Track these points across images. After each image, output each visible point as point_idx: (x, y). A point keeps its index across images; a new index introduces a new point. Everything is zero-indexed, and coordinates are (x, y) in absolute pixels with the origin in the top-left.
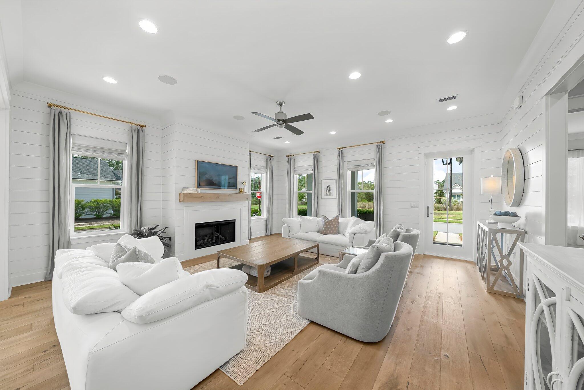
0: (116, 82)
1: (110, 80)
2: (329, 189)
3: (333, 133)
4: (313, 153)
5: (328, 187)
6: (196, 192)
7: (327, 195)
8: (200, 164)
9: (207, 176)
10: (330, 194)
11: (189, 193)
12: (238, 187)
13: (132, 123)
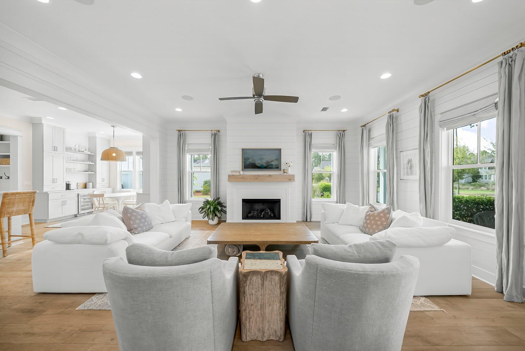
0: (181, 110)
1: (179, 110)
2: (411, 164)
3: (386, 76)
4: (388, 114)
5: (410, 161)
6: (239, 174)
7: (408, 174)
8: (244, 151)
9: (250, 160)
10: (412, 173)
11: (232, 175)
12: (283, 167)
13: (212, 131)
